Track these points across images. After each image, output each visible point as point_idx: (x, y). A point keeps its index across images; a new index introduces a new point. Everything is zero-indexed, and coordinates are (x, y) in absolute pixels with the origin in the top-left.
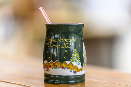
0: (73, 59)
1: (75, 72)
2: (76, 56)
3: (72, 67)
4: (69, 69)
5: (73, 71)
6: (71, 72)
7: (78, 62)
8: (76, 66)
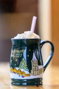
0: (21, 66)
1: (23, 77)
2: (23, 64)
3: (20, 73)
4: (18, 74)
5: (21, 75)
6: (20, 76)
7: (26, 68)
8: (23, 72)
